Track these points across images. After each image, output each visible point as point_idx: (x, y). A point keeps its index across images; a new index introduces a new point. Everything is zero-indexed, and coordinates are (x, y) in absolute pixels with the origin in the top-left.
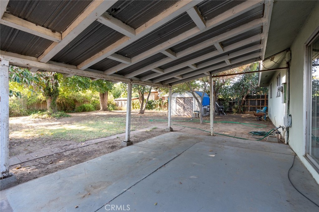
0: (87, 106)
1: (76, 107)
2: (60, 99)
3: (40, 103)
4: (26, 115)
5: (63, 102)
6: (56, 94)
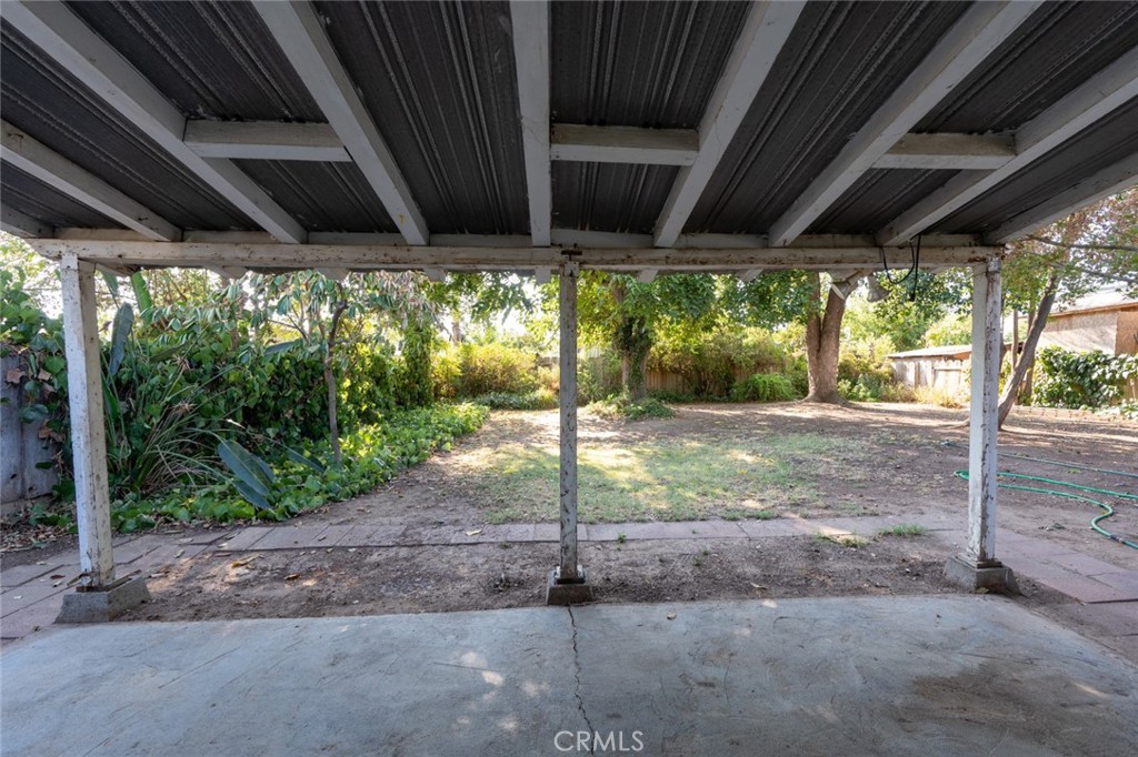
0: (765, 383)
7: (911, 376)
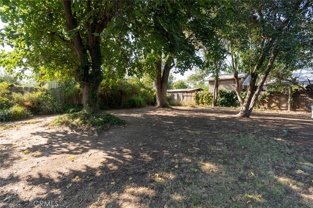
0: (137, 100)
1: (122, 101)
2: (104, 89)
3: (78, 94)
4: (60, 111)
5: (107, 94)
6: (98, 78)
7: (176, 98)
